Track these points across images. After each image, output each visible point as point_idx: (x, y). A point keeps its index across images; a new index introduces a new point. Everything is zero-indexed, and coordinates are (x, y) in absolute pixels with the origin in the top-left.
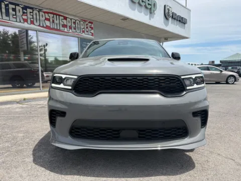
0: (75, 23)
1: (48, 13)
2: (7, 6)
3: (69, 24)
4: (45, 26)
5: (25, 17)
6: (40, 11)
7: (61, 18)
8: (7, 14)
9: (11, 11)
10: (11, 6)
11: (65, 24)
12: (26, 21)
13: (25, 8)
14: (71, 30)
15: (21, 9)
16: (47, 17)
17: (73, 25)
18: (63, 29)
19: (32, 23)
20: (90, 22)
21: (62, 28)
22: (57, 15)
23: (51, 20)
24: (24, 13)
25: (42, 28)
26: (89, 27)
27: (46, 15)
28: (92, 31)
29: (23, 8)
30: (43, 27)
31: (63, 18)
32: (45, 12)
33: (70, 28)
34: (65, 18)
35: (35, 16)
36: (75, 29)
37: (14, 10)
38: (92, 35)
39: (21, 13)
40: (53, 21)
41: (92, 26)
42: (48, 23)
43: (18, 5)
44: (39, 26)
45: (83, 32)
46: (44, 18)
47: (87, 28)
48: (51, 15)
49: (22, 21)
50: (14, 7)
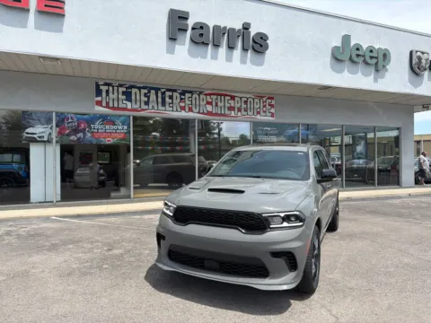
0: (246, 102)
1: (210, 94)
2: (163, 93)
3: (238, 105)
4: (205, 112)
5: (182, 104)
6: (201, 93)
7: (227, 98)
8: (164, 103)
9: (167, 100)
10: (168, 94)
11: (233, 105)
12: (183, 108)
13: (183, 93)
14: (239, 114)
15: (178, 95)
16: (209, 100)
17: (244, 106)
18: (229, 112)
19: (191, 110)
20: (269, 98)
21: (227, 112)
22: (221, 95)
23: (214, 104)
24: (181, 99)
25: (202, 116)
26: (267, 106)
27: (208, 97)
28: (273, 110)
29: (181, 94)
30: (203, 113)
31: (229, 98)
32: (206, 95)
33: (239, 110)
34: (233, 98)
35: (194, 102)
36: (246, 110)
37: (171, 97)
38: (272, 116)
39: (179, 100)
40: (217, 105)
41: (273, 102)
42: (209, 108)
43: (175, 91)
44: (199, 113)
45: (258, 113)
46: (205, 102)
47: (265, 106)
48: (214, 97)
49: (179, 109)
50: (170, 93)
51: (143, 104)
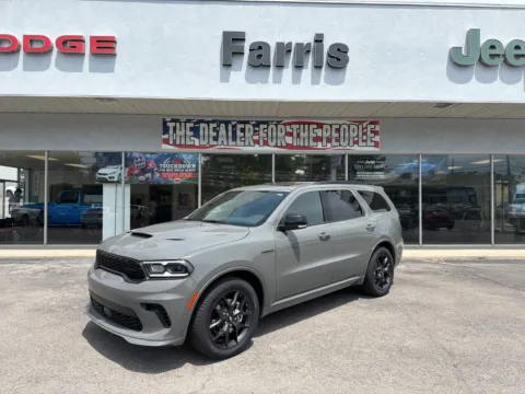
0: (338, 130)
1: (290, 124)
2: (234, 126)
3: (326, 135)
4: (284, 144)
5: (256, 138)
6: (279, 122)
7: (312, 127)
8: (234, 138)
9: (239, 133)
10: (240, 126)
11: (319, 134)
12: (257, 142)
13: (258, 124)
14: (329, 145)
15: (252, 128)
16: (289, 130)
17: (335, 135)
18: (315, 144)
19: (266, 143)
20: (371, 123)
21: (312, 144)
22: (304, 123)
23: (295, 134)
24: (255, 131)
25: (276, 149)
26: (369, 133)
27: (288, 127)
28: (377, 138)
29: (254, 126)
30: (281, 147)
31: (315, 126)
32: (285, 125)
33: (329, 140)
34: (320, 126)
35: (270, 133)
36: (338, 140)
37: (243, 130)
38: (376, 145)
39: (252, 132)
40: (298, 135)
41: (378, 128)
42: (289, 140)
43: (248, 122)
44: (276, 146)
45: (356, 143)
46: (284, 133)
47: (365, 134)
48: (295, 127)
49: (252, 143)
50: (242, 126)
51: (211, 139)
